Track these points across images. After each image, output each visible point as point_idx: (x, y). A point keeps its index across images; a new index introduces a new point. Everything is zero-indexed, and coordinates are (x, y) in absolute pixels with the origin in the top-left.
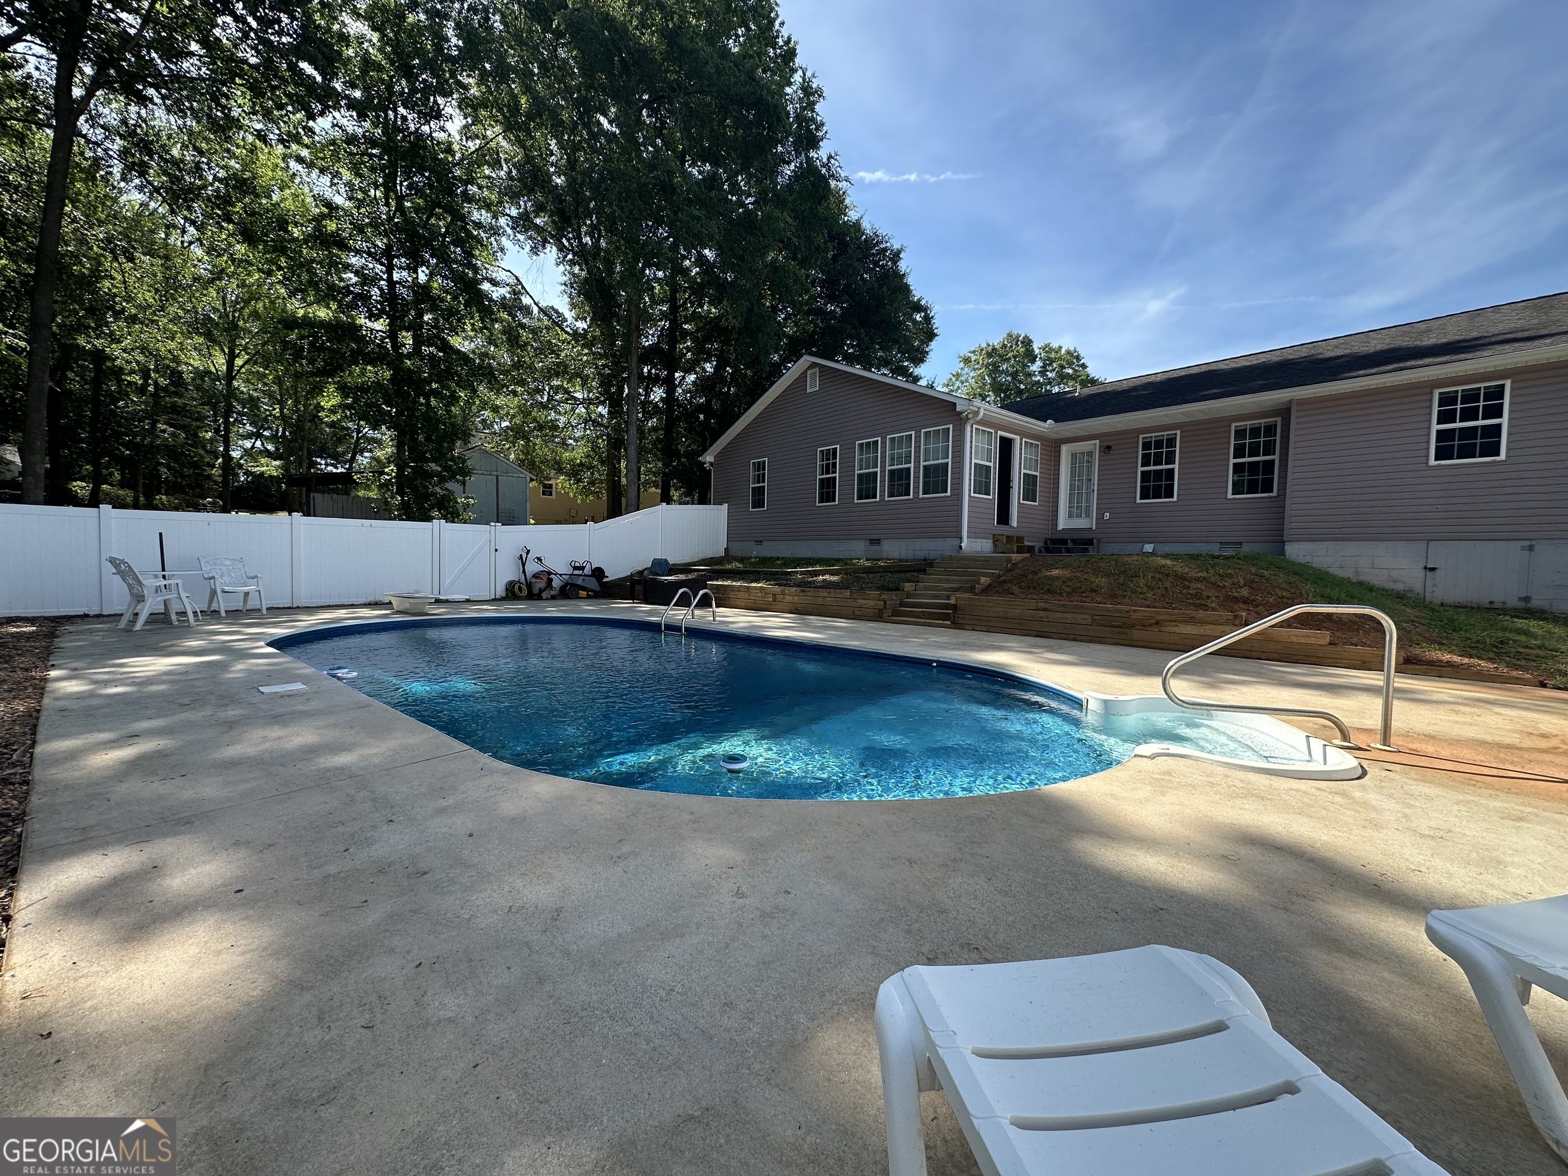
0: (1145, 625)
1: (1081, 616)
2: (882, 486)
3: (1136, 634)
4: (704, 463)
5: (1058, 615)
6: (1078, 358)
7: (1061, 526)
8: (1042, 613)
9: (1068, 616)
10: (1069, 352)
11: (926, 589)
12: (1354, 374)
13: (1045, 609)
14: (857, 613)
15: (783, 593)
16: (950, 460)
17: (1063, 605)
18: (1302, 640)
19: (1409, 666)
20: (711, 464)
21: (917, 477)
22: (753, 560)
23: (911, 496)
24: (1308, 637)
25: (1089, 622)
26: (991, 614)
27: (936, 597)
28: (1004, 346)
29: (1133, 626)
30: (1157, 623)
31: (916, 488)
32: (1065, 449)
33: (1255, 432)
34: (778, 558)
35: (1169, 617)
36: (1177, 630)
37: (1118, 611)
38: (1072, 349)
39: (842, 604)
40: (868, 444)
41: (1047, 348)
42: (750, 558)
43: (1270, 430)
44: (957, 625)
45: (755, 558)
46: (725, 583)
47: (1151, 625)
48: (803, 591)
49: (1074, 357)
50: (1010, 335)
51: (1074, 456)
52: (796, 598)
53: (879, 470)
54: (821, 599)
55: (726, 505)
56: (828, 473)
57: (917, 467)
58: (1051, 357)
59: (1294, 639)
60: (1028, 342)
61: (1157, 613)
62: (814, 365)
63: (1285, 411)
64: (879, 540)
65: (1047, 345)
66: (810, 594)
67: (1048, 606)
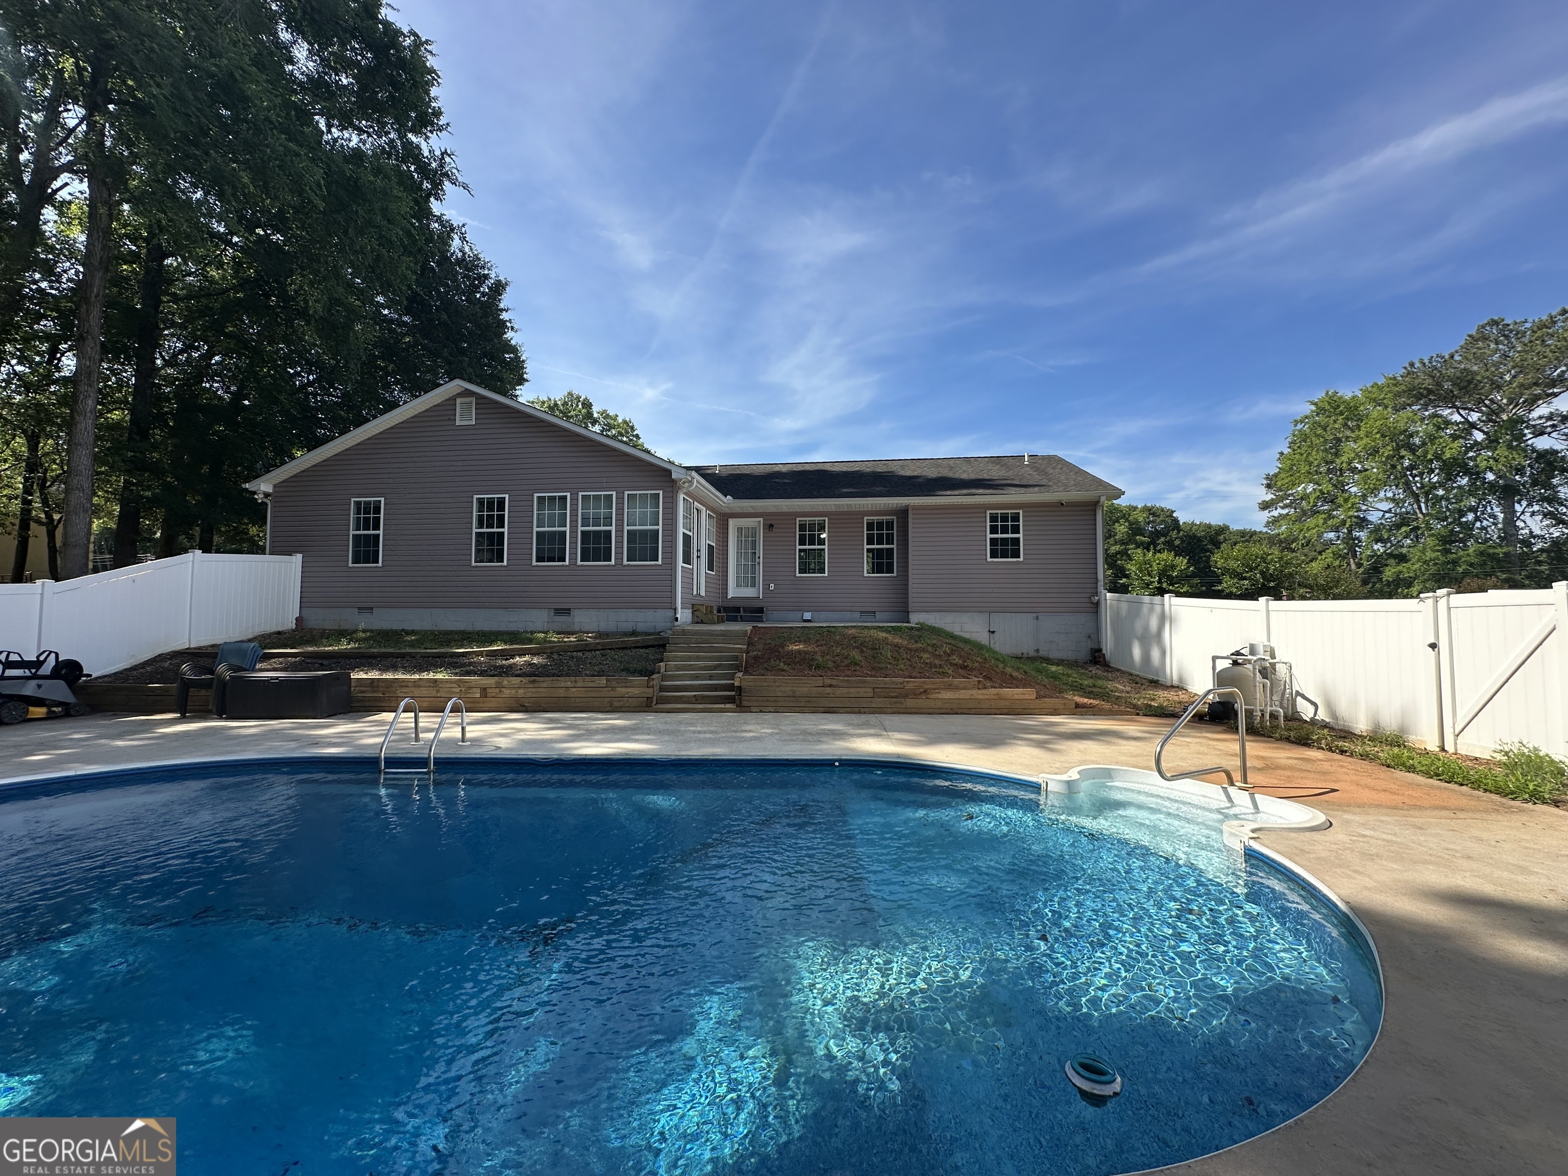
0: (916, 694)
1: (863, 690)
2: (573, 548)
3: (910, 703)
4: (255, 493)
5: (846, 690)
6: (632, 428)
7: (730, 596)
8: (828, 690)
9: (852, 690)
10: (625, 422)
11: (679, 668)
12: (944, 493)
13: (830, 686)
14: (616, 704)
15: (499, 686)
16: (660, 527)
17: (847, 681)
18: (1021, 697)
19: (1079, 710)
20: (267, 495)
21: (619, 542)
22: (361, 635)
23: (613, 562)
24: (1024, 694)
25: (871, 695)
26: (779, 694)
27: (696, 678)
28: (565, 404)
29: (906, 696)
30: (925, 691)
31: (619, 553)
32: (732, 523)
33: (880, 525)
34: (408, 633)
35: (934, 686)
36: (940, 696)
37: (894, 683)
38: (628, 419)
39: (594, 694)
40: (552, 499)
41: (604, 413)
42: (355, 631)
43: (890, 525)
44: (742, 708)
45: (364, 631)
46: (389, 676)
47: (920, 694)
48: (534, 681)
49: (629, 427)
50: (570, 394)
51: (740, 530)
52: (521, 691)
53: (568, 529)
54: (562, 691)
55: (299, 557)
56: (490, 526)
57: (620, 530)
58: (609, 423)
59: (1016, 697)
60: (587, 405)
61: (924, 683)
62: (467, 393)
63: (903, 513)
64: (569, 609)
65: (604, 412)
66: (544, 685)
67: (834, 682)
